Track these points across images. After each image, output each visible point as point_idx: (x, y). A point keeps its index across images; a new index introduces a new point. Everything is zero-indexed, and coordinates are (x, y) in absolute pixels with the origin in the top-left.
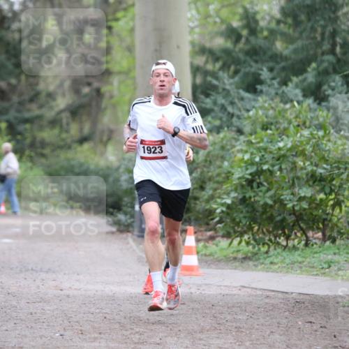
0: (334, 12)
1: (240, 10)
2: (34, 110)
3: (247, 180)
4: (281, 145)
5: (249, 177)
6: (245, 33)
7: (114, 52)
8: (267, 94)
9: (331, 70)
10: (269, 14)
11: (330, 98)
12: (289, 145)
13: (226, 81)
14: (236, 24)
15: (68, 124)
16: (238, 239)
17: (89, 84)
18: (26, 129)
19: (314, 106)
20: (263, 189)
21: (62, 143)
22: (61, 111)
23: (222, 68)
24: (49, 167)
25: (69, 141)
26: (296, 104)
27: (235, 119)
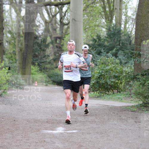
0: (120, 35)
1: (96, 35)
2: (44, 60)
3: (98, 77)
4: (107, 68)
5: (99, 76)
6: (97, 40)
7: (65, 45)
8: (103, 56)
9: (119, 49)
10: (104, 36)
11: (119, 57)
12: (109, 68)
13: (93, 52)
14: (95, 38)
15: (53, 63)
16: (96, 92)
17: (58, 53)
18: (42, 65)
19: (115, 58)
20: (102, 79)
21: (51, 68)
22: (51, 60)
23: (92, 49)
24: (48, 74)
25: (53, 67)
26: (110, 58)
27: (95, 62)
